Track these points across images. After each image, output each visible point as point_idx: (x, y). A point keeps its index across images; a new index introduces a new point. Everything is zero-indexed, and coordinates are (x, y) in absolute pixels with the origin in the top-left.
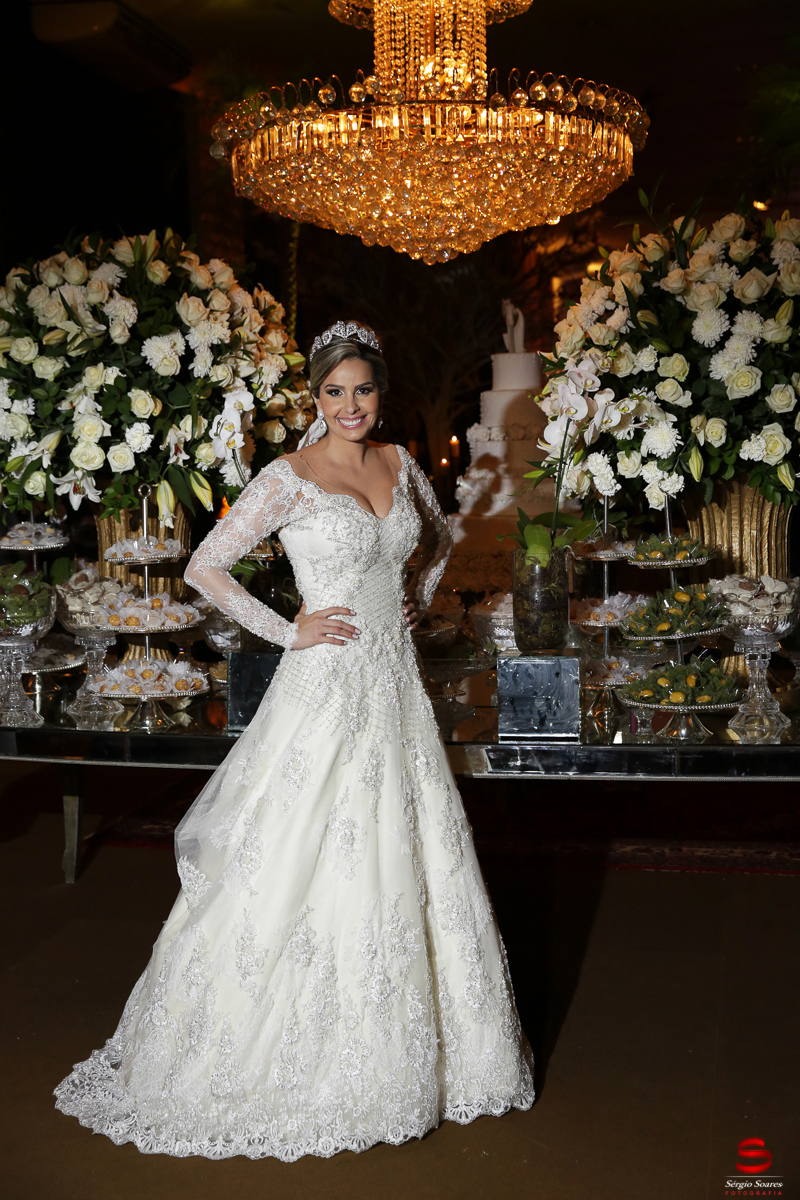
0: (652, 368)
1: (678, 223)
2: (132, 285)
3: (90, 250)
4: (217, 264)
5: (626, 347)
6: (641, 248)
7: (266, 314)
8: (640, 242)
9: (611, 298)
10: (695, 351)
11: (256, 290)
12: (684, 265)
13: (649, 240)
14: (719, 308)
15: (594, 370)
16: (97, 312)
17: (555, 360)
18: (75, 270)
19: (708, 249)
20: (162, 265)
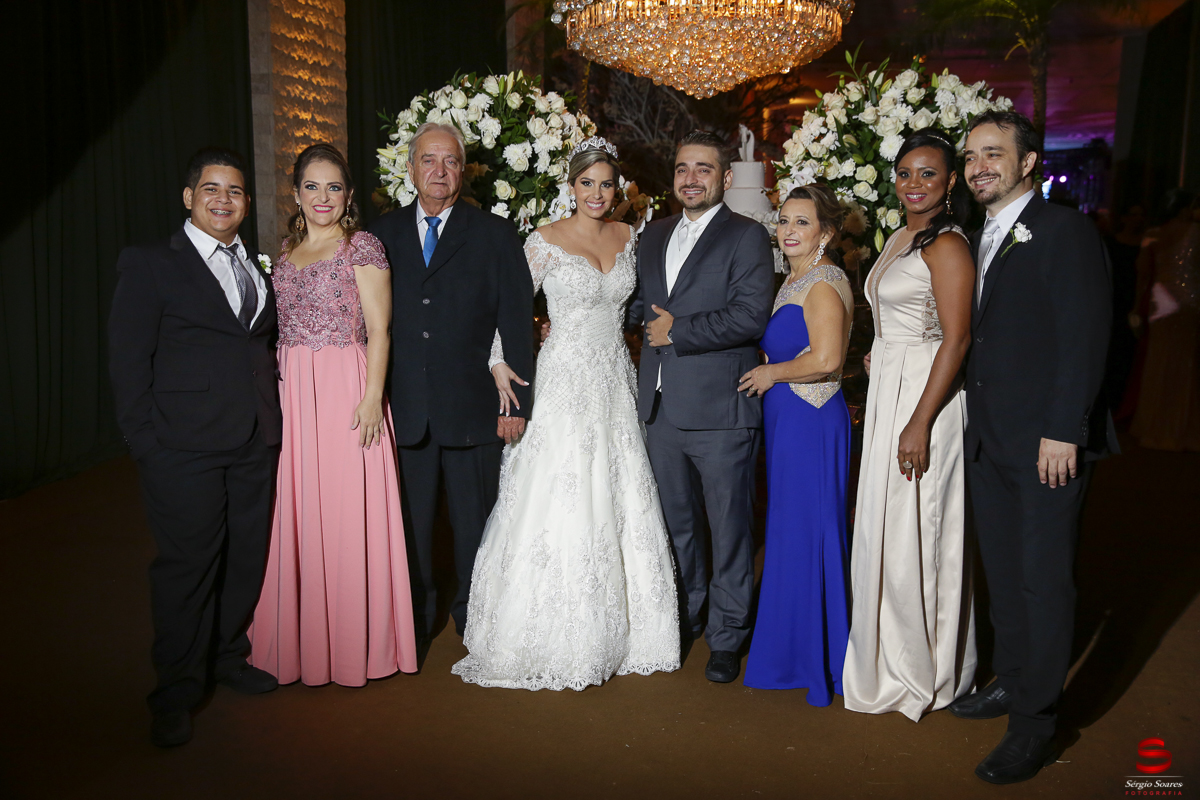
0: (852, 174)
1: (872, 75)
2: (497, 109)
3: (468, 85)
4: (552, 95)
5: (834, 159)
6: (845, 91)
7: (585, 130)
8: (844, 88)
9: (825, 125)
10: (881, 163)
11: (578, 114)
12: (876, 105)
13: (851, 86)
14: (900, 134)
15: (812, 174)
16: (473, 127)
17: (784, 167)
18: (459, 98)
19: (892, 92)
20: (518, 96)
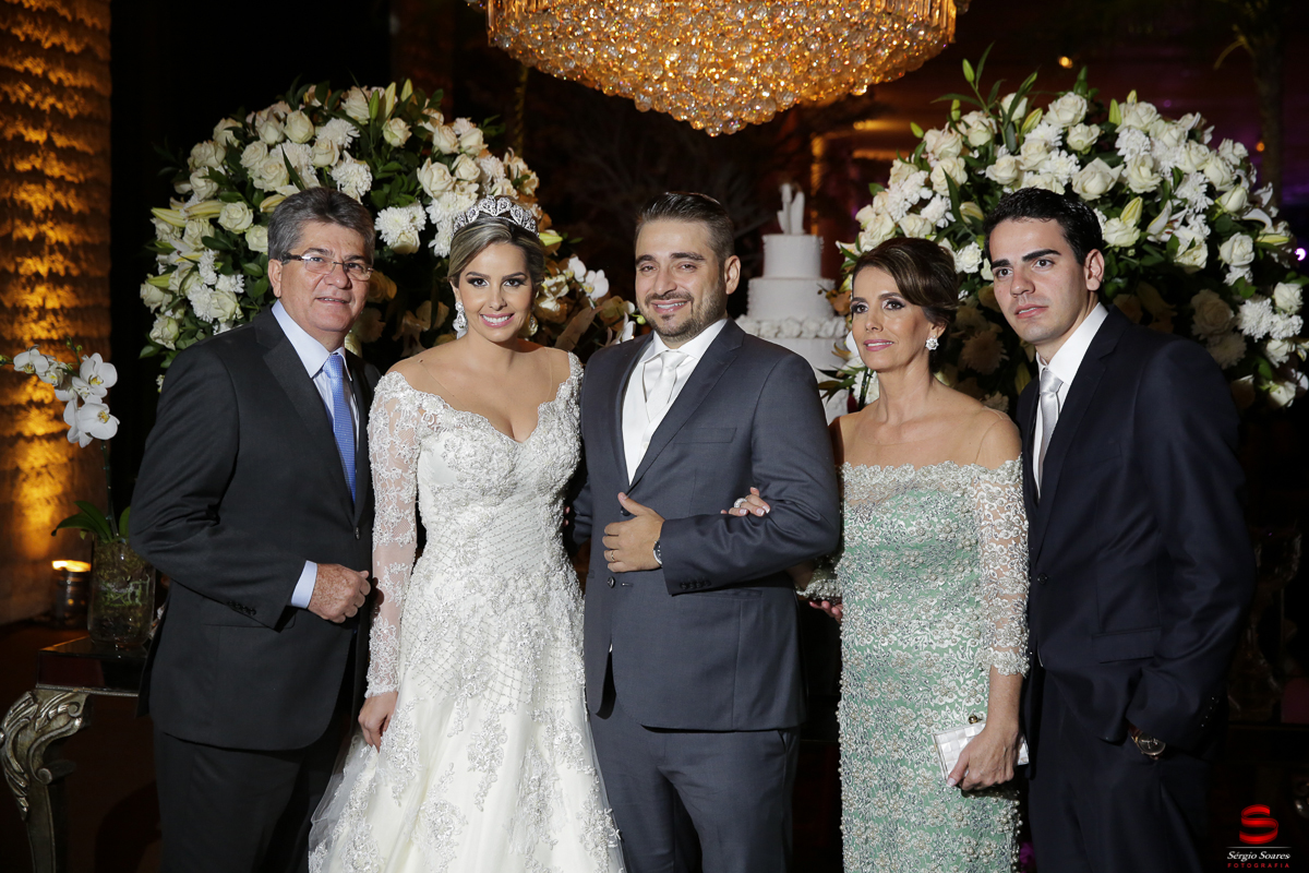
0: (975, 269)
1: (1007, 101)
2: (366, 146)
3: (316, 103)
4: (463, 124)
6: (961, 128)
7: (518, 184)
8: (959, 121)
9: (928, 184)
11: (507, 155)
12: (1015, 152)
13: (972, 118)
16: (324, 176)
18: (299, 126)
19: (1042, 131)
20: (402, 124)
